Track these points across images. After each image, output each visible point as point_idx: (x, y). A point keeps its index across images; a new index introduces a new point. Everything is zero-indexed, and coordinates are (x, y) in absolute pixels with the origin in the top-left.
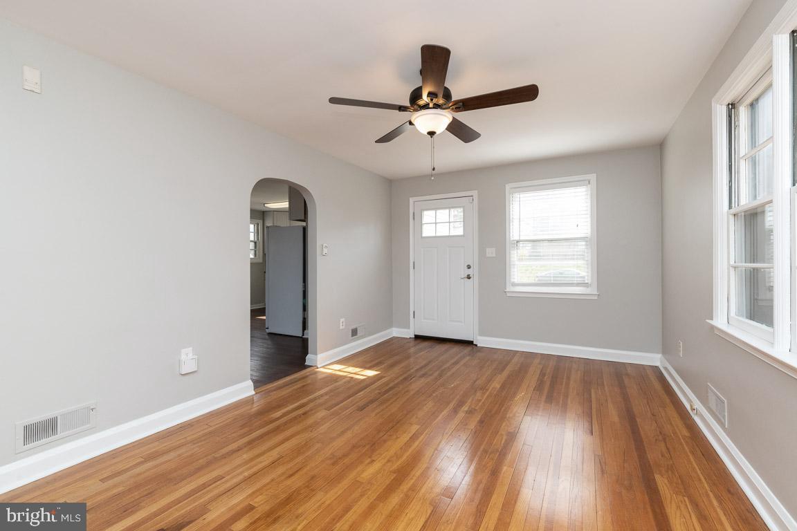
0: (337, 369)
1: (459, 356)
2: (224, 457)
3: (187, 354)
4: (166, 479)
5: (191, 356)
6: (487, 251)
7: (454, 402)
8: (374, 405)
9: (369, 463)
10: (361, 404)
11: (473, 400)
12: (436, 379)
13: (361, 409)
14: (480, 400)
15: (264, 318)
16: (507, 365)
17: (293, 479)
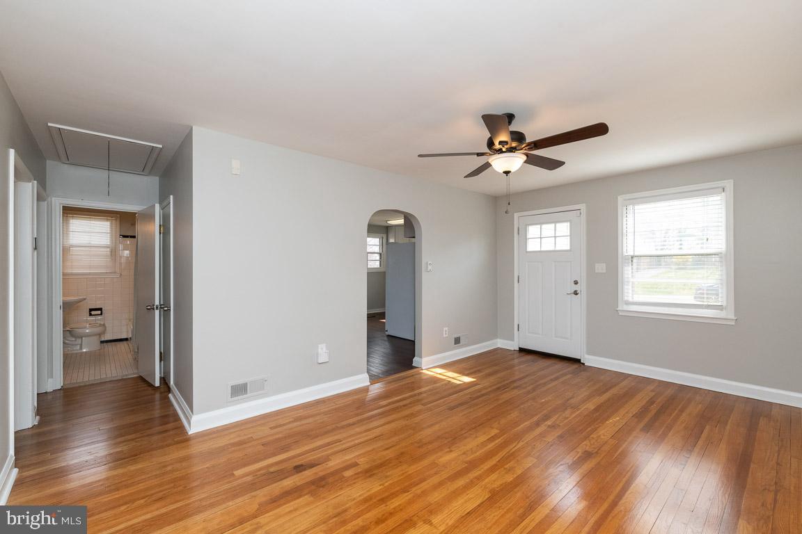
0: (439, 373)
1: (561, 373)
2: (343, 427)
3: (322, 349)
4: (307, 435)
5: (324, 349)
6: (596, 267)
7: (539, 416)
8: (462, 408)
9: (447, 452)
10: (452, 404)
11: (559, 417)
12: (529, 392)
13: (451, 409)
14: (568, 418)
15: (384, 321)
16: (611, 388)
17: (387, 452)
